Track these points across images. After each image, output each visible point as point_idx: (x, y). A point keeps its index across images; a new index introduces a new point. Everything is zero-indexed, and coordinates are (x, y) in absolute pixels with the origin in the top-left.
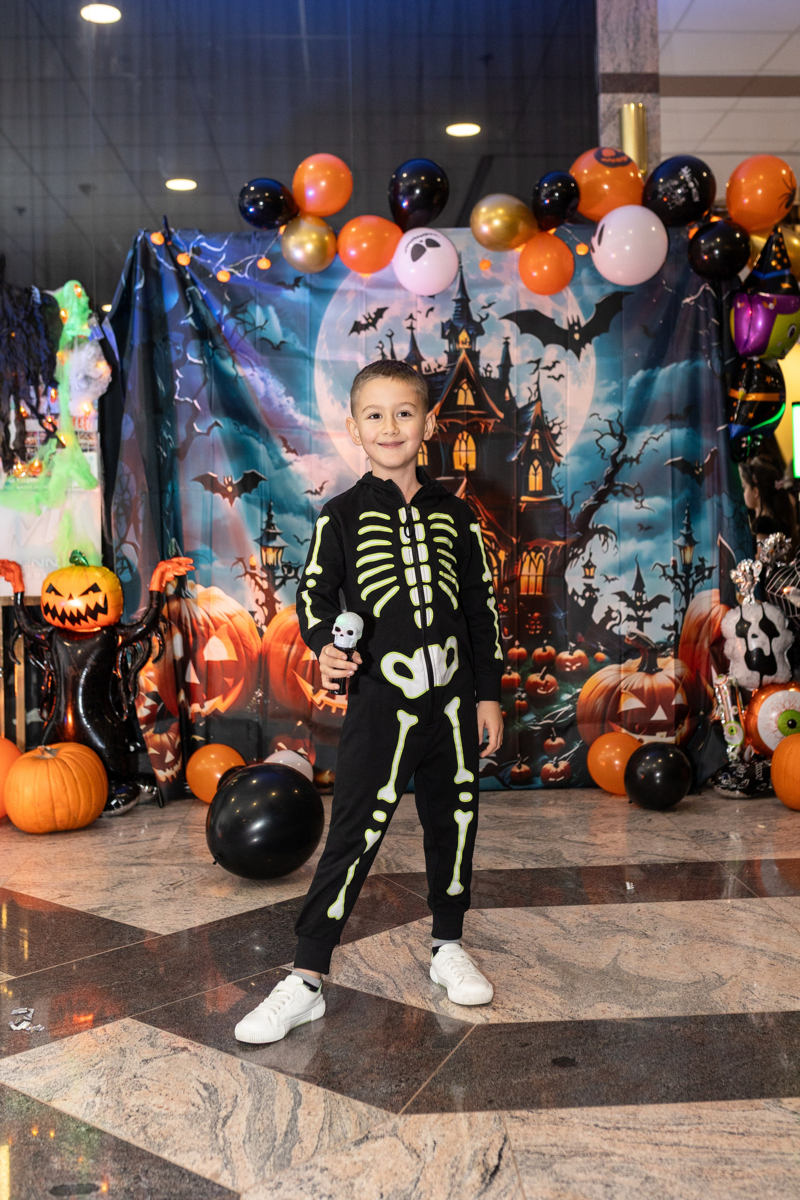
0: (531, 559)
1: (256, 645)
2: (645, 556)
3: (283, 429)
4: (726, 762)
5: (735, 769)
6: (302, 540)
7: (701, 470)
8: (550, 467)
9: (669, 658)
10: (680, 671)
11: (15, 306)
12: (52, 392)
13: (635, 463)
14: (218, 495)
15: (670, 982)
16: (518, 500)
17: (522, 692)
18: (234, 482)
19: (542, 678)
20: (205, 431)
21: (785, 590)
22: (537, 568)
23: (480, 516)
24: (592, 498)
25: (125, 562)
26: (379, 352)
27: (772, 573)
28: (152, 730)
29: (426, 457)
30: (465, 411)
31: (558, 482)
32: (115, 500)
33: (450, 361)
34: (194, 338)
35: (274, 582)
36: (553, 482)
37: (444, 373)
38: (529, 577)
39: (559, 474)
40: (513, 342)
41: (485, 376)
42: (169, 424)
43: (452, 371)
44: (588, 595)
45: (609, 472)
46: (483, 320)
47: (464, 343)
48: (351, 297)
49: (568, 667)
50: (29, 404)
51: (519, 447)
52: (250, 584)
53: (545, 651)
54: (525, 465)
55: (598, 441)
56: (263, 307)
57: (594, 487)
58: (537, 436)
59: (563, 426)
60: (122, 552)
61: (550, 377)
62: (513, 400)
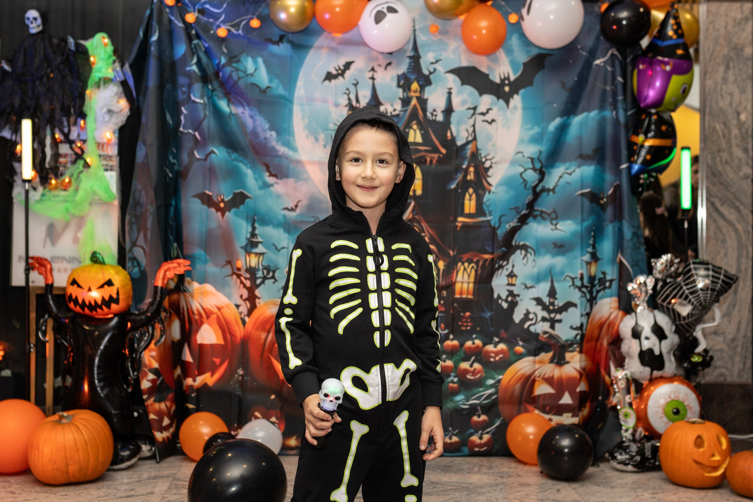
0: (465, 269)
1: (239, 331)
2: (558, 269)
3: (266, 158)
4: (620, 440)
5: (628, 447)
6: (279, 248)
7: (605, 200)
8: (482, 194)
9: (575, 353)
10: (583, 363)
11: (54, 53)
12: (82, 122)
13: (551, 193)
14: (213, 210)
16: (455, 220)
17: (455, 377)
18: (226, 199)
19: (471, 366)
20: (203, 157)
21: (673, 301)
22: (469, 276)
23: (424, 232)
24: (515, 220)
25: (135, 261)
26: (346, 97)
27: (662, 287)
28: (152, 400)
30: (414, 147)
31: (488, 206)
33: (403, 107)
35: (255, 281)
36: (485, 207)
37: (397, 116)
38: (462, 283)
39: (488, 200)
40: (454, 91)
41: (431, 118)
42: (174, 150)
43: (404, 114)
44: (510, 299)
45: (530, 200)
46: (431, 73)
47: (415, 92)
48: (324, 53)
49: (492, 357)
50: (62, 132)
51: (457, 177)
52: (236, 282)
53: (474, 343)
54: (461, 192)
55: (521, 174)
56: (254, 58)
57: (517, 212)
58: (472, 169)
59: (493, 161)
60: (133, 253)
61: (484, 121)
62: (453, 139)
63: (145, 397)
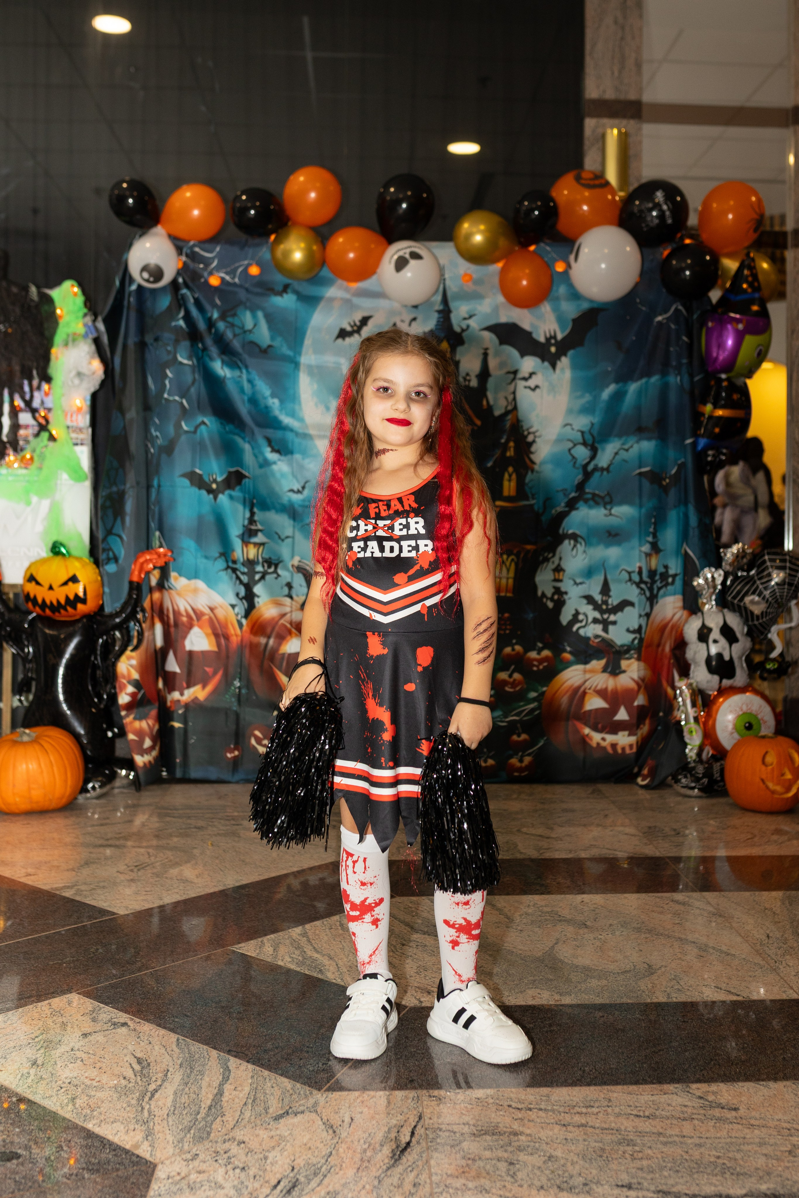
0: (503, 562)
1: (235, 635)
2: (612, 561)
4: (685, 761)
5: (693, 768)
6: (283, 537)
7: (667, 481)
8: (524, 474)
9: (633, 660)
10: (642, 673)
11: (12, 303)
12: (46, 386)
13: (605, 473)
14: (203, 492)
15: (601, 971)
18: (219, 479)
19: (510, 676)
20: (192, 429)
21: (745, 598)
22: (508, 571)
24: (563, 504)
25: (111, 553)
27: (733, 582)
28: (131, 717)
31: (531, 488)
34: (185, 339)
35: (254, 577)
36: (527, 489)
39: (531, 480)
40: (491, 352)
41: (464, 384)
42: (157, 421)
44: (556, 597)
45: (580, 481)
46: (463, 330)
48: (337, 304)
49: (535, 666)
50: (23, 398)
51: (494, 452)
52: (231, 578)
53: (513, 650)
54: (499, 470)
55: (570, 450)
56: (252, 311)
57: (565, 494)
58: (512, 444)
59: (538, 434)
60: (108, 544)
61: (526, 387)
62: (490, 408)
63: (123, 713)
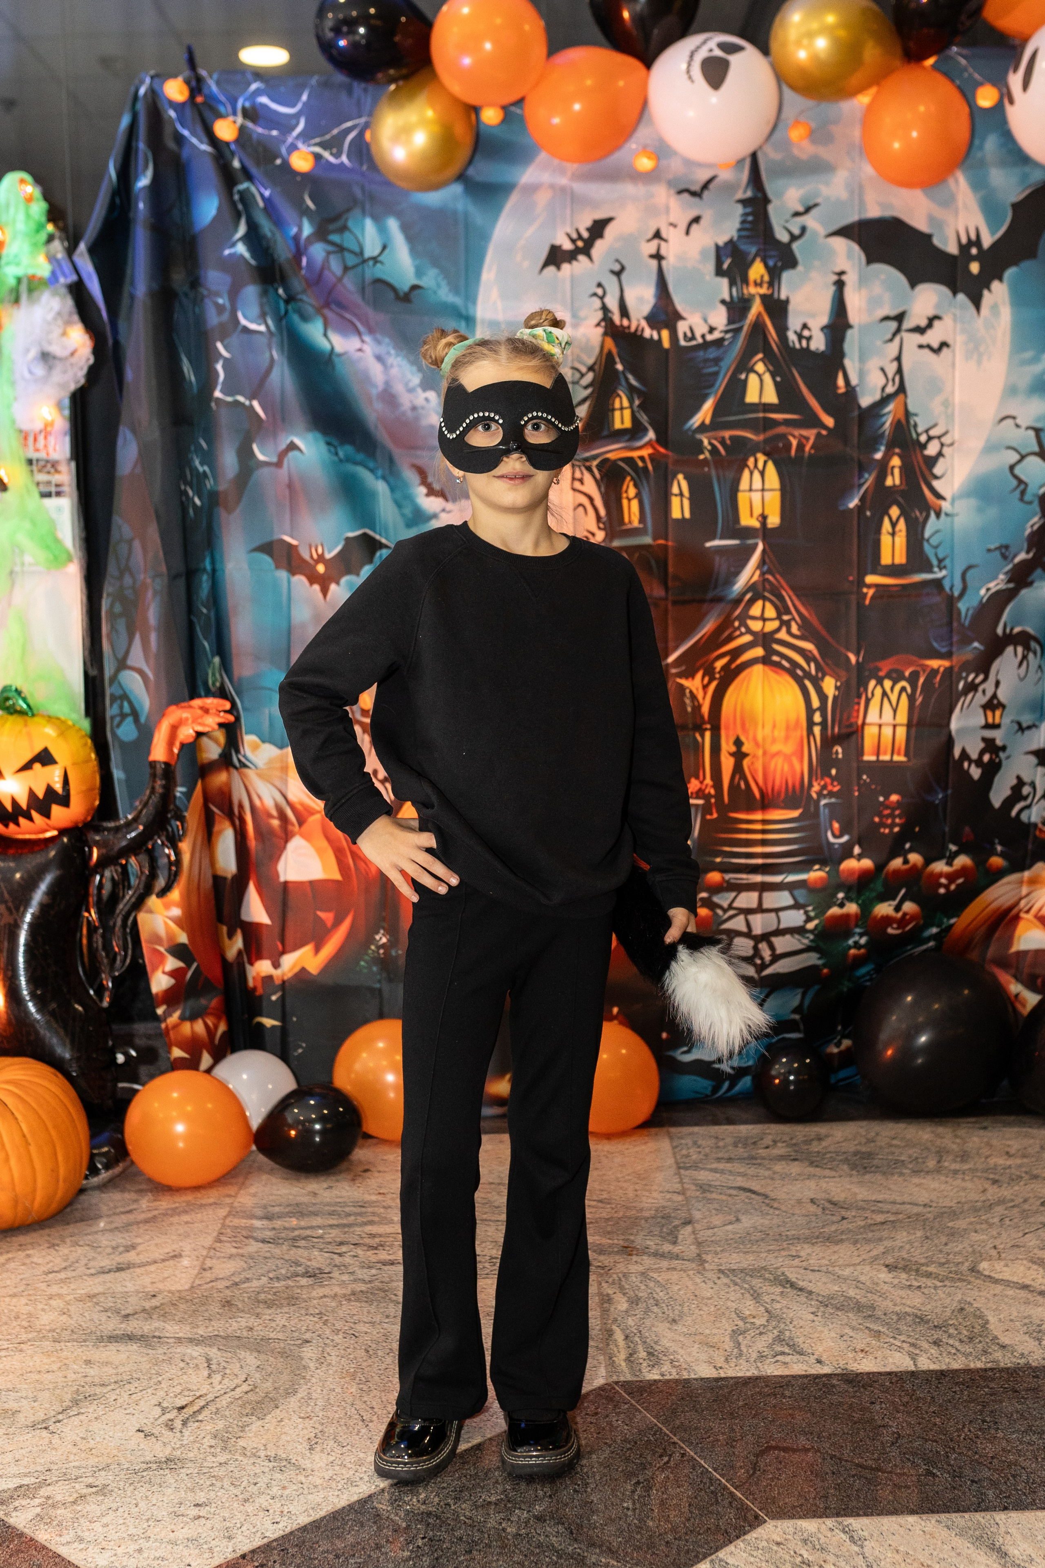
0: (885, 694)
3: (419, 453)
8: (921, 520)
14: (300, 580)
16: (861, 583)
17: (861, 935)
18: (330, 555)
19: (898, 908)
20: (273, 459)
22: (895, 711)
23: (788, 612)
24: (1001, 577)
25: (126, 704)
26: (597, 303)
28: (176, 1016)
29: (686, 503)
30: (761, 415)
31: (936, 547)
32: (108, 588)
33: (730, 321)
34: (254, 282)
36: (927, 549)
37: (719, 342)
38: (880, 726)
39: (937, 532)
40: (850, 279)
41: (797, 346)
42: (204, 445)
43: (734, 338)
44: (986, 758)
45: (1035, 527)
46: (794, 238)
47: (758, 284)
48: (542, 199)
49: (940, 886)
51: (862, 481)
53: (906, 863)
54: (873, 515)
55: (1012, 468)
56: (378, 219)
57: (1004, 557)
58: (896, 461)
59: (946, 440)
60: (120, 685)
61: (921, 347)
62: (851, 392)
63: (160, 1009)
